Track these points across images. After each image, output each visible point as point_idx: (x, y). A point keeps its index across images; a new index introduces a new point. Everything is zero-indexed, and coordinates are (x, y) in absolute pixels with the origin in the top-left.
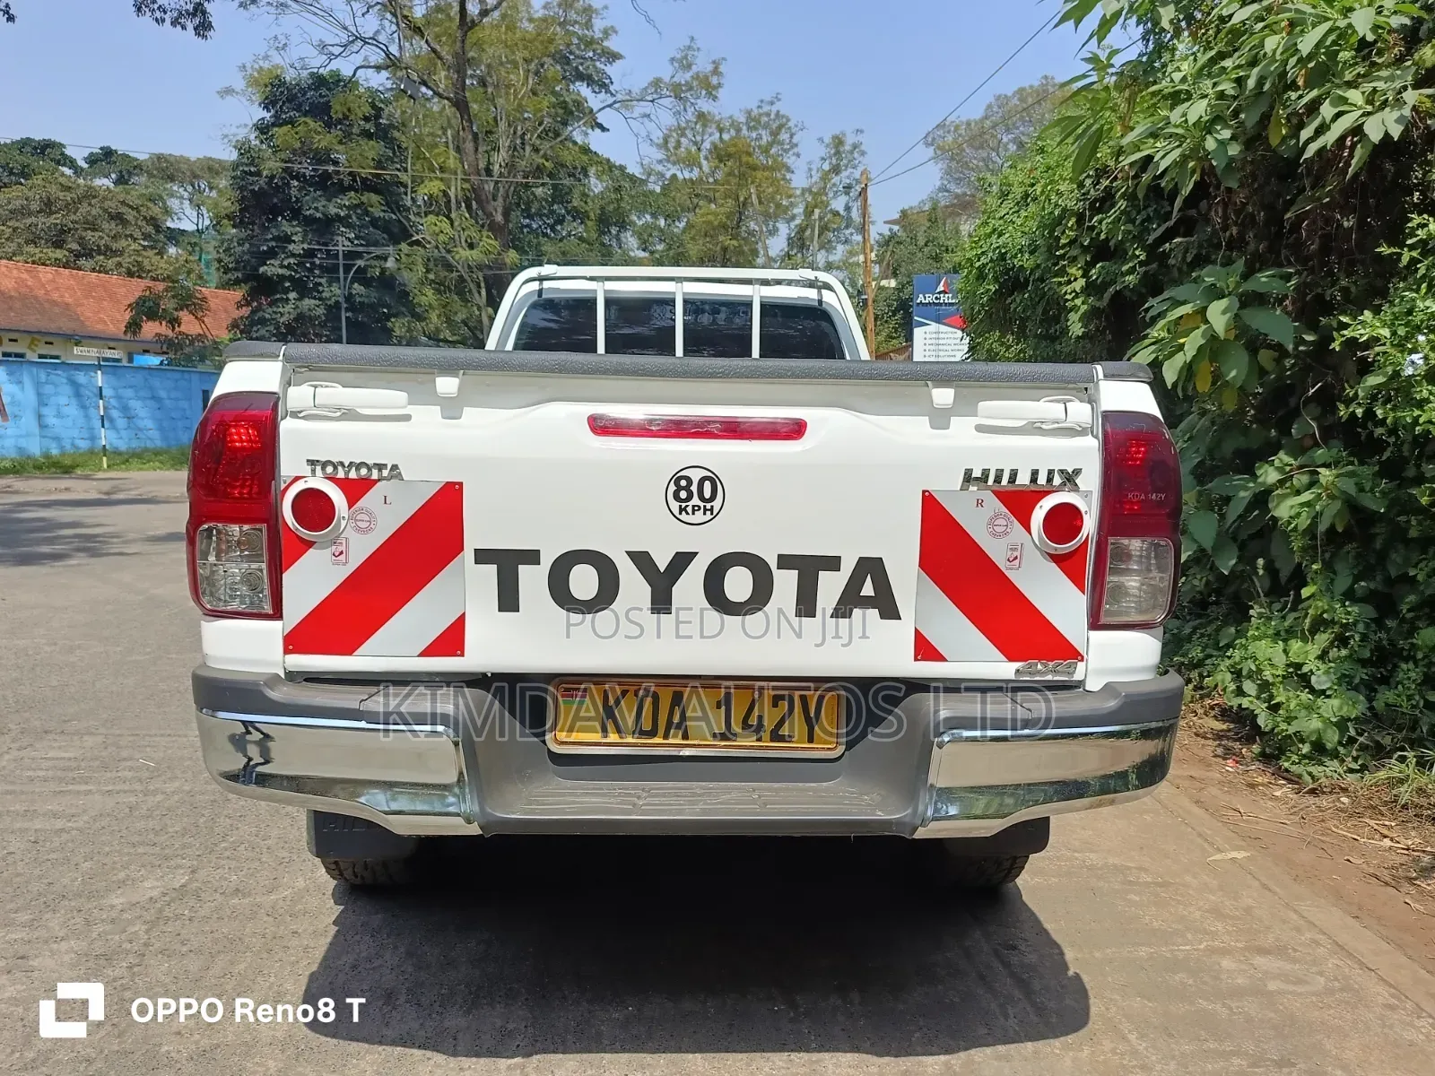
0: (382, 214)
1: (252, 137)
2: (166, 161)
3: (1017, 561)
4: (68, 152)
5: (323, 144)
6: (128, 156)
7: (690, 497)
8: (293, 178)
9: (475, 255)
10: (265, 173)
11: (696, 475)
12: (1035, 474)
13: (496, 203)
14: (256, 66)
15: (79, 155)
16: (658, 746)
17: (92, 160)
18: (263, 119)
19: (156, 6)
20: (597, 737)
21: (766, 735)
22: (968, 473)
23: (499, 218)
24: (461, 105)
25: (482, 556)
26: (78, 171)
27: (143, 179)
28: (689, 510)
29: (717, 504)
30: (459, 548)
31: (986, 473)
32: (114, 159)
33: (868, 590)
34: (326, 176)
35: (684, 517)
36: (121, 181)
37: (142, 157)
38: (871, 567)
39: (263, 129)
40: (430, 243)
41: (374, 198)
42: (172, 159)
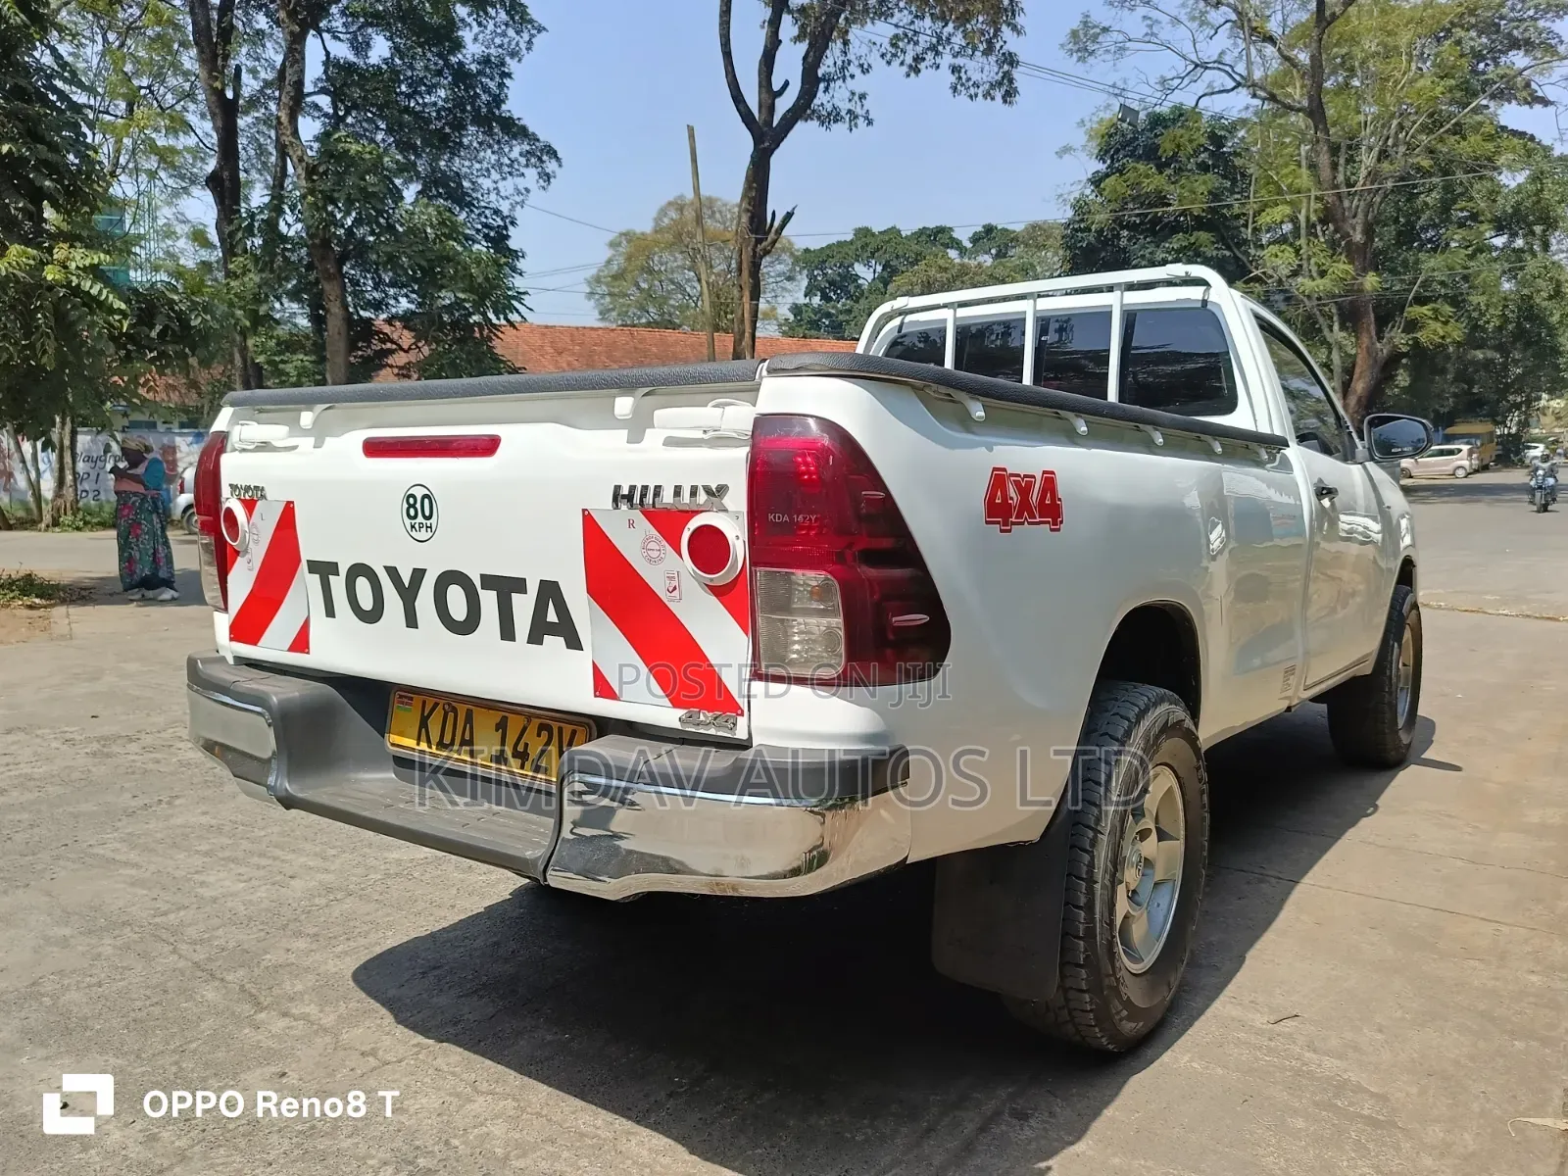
0: (1215, 253)
1: (1088, 192)
2: (1040, 228)
3: (677, 592)
4: (955, 235)
5: (1151, 187)
6: (1006, 230)
7: (415, 517)
8: (1123, 228)
9: (1322, 285)
10: (1093, 228)
11: (419, 492)
12: (678, 491)
13: (1354, 221)
14: (1095, 119)
15: (963, 235)
16: (458, 758)
17: (976, 239)
18: (1097, 172)
19: (971, 83)
20: (411, 743)
21: (528, 764)
22: (617, 488)
23: (1358, 237)
24: (1315, 111)
25: (315, 567)
26: (962, 251)
27: (1019, 250)
28: (417, 526)
29: (434, 521)
30: (298, 560)
31: (632, 488)
32: (993, 235)
33: (552, 616)
34: (1156, 220)
35: (414, 534)
36: (1000, 255)
37: (1018, 228)
38: (550, 591)
39: (1097, 181)
40: (1272, 277)
41: (1203, 236)
42: (1045, 227)
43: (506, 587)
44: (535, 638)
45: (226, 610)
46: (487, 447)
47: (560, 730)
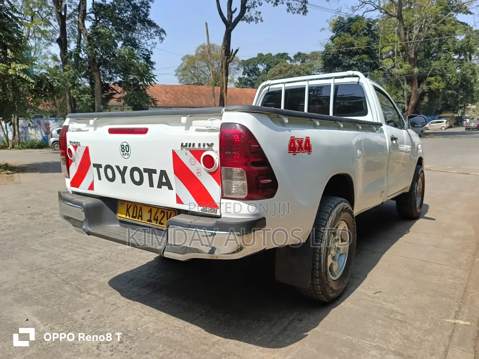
0: (368, 61)
1: (329, 42)
2: (315, 53)
3: (200, 173)
4: (289, 55)
5: (349, 41)
6: (305, 54)
7: (124, 151)
8: (340, 53)
9: (401, 71)
10: (331, 53)
11: (125, 144)
12: (199, 145)
13: (411, 51)
14: (332, 19)
15: (291, 56)
16: (137, 221)
17: (295, 57)
18: (333, 36)
19: (293, 9)
20: (124, 216)
21: (158, 222)
22: (182, 144)
23: (412, 56)
24: (400, 17)
25: (95, 165)
26: (291, 60)
27: (309, 60)
28: (124, 154)
29: (129, 153)
31: (186, 144)
32: (301, 55)
33: (164, 180)
34: (351, 51)
35: (124, 156)
36: (303, 61)
37: (308, 53)
38: (163, 173)
39: (332, 39)
40: (386, 68)
41: (365, 56)
42: (317, 53)
43: (151, 172)
44: (159, 186)
45: (69, 177)
46: (144, 131)
47: (167, 212)
